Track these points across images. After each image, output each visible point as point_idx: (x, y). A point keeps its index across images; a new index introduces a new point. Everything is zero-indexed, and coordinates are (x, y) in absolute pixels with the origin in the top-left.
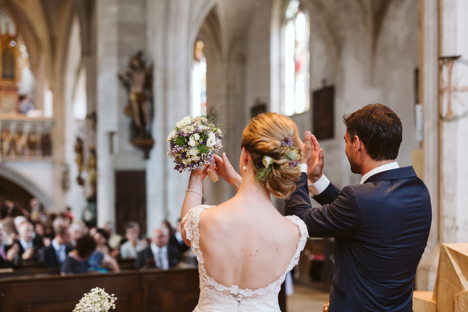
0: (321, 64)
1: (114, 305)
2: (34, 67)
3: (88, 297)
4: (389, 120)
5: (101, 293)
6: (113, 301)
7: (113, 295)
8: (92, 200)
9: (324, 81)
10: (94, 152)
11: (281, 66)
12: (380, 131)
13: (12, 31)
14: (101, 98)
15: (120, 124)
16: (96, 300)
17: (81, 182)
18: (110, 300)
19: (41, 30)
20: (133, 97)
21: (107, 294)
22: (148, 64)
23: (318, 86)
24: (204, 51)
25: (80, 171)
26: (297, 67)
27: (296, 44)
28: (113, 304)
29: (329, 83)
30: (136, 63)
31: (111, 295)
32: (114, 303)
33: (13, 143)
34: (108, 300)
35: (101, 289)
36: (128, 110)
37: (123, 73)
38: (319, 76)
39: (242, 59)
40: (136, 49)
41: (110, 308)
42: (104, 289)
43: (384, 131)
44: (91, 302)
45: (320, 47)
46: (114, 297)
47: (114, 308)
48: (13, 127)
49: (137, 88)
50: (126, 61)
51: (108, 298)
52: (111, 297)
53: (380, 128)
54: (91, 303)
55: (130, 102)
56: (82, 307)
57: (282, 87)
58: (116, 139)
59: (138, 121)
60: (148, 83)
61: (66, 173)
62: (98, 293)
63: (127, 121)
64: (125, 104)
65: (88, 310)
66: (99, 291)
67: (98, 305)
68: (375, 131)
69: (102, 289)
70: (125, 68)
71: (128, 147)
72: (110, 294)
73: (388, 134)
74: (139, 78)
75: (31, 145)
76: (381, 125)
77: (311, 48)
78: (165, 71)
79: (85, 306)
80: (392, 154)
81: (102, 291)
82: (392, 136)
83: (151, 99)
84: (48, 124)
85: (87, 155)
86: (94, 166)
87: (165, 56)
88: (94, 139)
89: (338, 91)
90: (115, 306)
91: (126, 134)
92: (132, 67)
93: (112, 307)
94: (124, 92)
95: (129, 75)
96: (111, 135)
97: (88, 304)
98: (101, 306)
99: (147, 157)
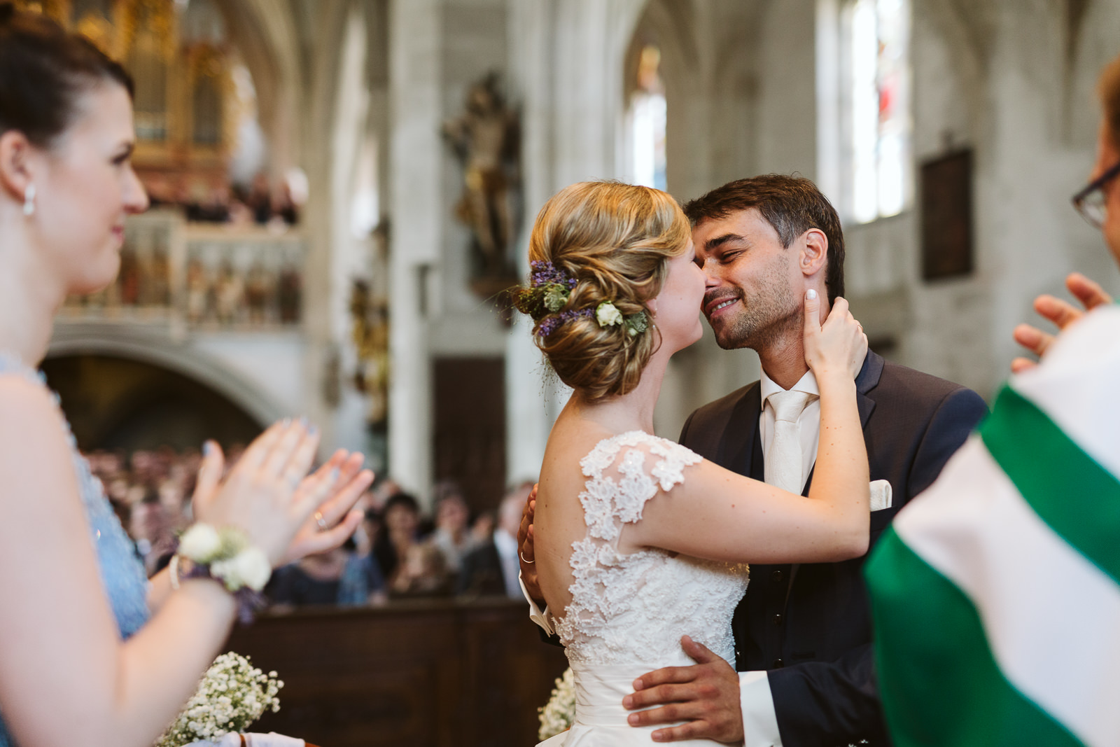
0: (939, 96)
1: (277, 701)
2: (266, 117)
5: (241, 669)
6: (273, 690)
7: (273, 674)
8: (379, 428)
9: (948, 136)
10: (383, 311)
11: (844, 103)
14: (401, 185)
15: (445, 245)
16: (223, 688)
17: (362, 384)
18: (265, 687)
20: (474, 180)
21: (258, 671)
22: (511, 102)
23: (933, 147)
24: (661, 71)
26: (884, 102)
27: (881, 48)
28: (273, 697)
29: (960, 140)
30: (482, 99)
31: (268, 674)
32: (277, 696)
33: (212, 295)
34: (258, 688)
35: (241, 659)
36: (464, 211)
37: (452, 123)
38: (936, 124)
39: (750, 88)
40: (482, 65)
41: (267, 709)
42: (248, 657)
45: (936, 54)
46: (277, 679)
47: (276, 708)
49: (483, 159)
50: (458, 95)
51: (260, 683)
52: (269, 678)
54: (210, 696)
55: (467, 192)
57: (846, 153)
58: (435, 283)
59: (486, 238)
60: (511, 146)
61: (333, 365)
62: (233, 669)
63: (460, 237)
64: (456, 196)
65: (197, 713)
66: (235, 663)
67: (226, 700)
69: (245, 657)
70: (458, 111)
71: (464, 300)
72: (265, 672)
74: (489, 135)
75: (254, 299)
77: (914, 57)
78: (551, 116)
81: (243, 662)
83: (518, 186)
84: (293, 250)
86: (385, 348)
87: (551, 81)
88: (385, 282)
89: (982, 160)
90: (280, 704)
91: (459, 267)
92: (474, 109)
93: (270, 706)
94: (453, 167)
95: (467, 129)
96: (423, 271)
98: (235, 704)
99: (507, 324)
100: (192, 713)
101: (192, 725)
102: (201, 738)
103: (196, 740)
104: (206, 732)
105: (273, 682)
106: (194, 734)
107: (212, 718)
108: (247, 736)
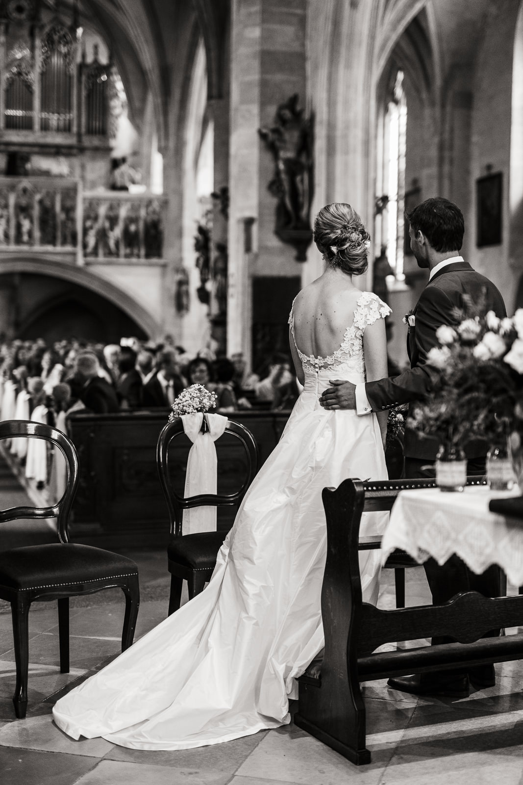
2: (136, 115)
3: (188, 393)
4: (450, 213)
5: (201, 390)
8: (219, 323)
10: (223, 249)
12: (441, 224)
13: (104, 60)
15: (261, 206)
16: (195, 395)
17: (204, 296)
18: (210, 397)
19: (148, 57)
20: (282, 166)
22: (306, 116)
25: (204, 281)
30: (287, 114)
31: (211, 393)
33: (102, 235)
35: (201, 386)
36: (274, 186)
39: (466, 100)
40: (289, 92)
41: (211, 405)
43: (445, 223)
44: (191, 397)
48: (102, 211)
49: (288, 153)
50: (272, 110)
51: (208, 396)
52: (212, 394)
53: (441, 221)
55: (277, 173)
56: (180, 402)
58: (255, 228)
59: (288, 203)
60: (306, 144)
61: (183, 283)
62: (198, 389)
63: (273, 202)
64: (270, 177)
66: (199, 387)
68: (436, 224)
70: (271, 122)
71: (274, 242)
73: (449, 226)
76: (441, 218)
78: (331, 126)
79: (184, 400)
80: (455, 245)
82: (453, 228)
83: (310, 169)
84: (156, 205)
85: (214, 254)
86: (224, 272)
87: (331, 104)
88: (225, 230)
91: (271, 224)
92: (280, 118)
94: (268, 157)
95: (277, 132)
96: (248, 223)
97: (186, 398)
98: (200, 403)
99: (302, 258)
100: (185, 403)
101: (185, 408)
102: (189, 413)
103: (186, 414)
104: (190, 411)
105: (214, 396)
106: (186, 412)
107: (192, 406)
108: (205, 414)
